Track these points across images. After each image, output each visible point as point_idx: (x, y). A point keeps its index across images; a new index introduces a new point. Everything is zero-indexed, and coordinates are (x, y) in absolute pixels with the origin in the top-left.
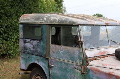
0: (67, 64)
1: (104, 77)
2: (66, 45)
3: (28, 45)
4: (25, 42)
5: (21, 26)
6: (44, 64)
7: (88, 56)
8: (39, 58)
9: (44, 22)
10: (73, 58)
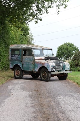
0: (29, 62)
1: (39, 64)
2: (29, 56)
3: (13, 58)
4: (12, 56)
5: (10, 50)
6: (20, 64)
7: (35, 59)
8: (18, 62)
9: (20, 48)
10: (31, 60)
